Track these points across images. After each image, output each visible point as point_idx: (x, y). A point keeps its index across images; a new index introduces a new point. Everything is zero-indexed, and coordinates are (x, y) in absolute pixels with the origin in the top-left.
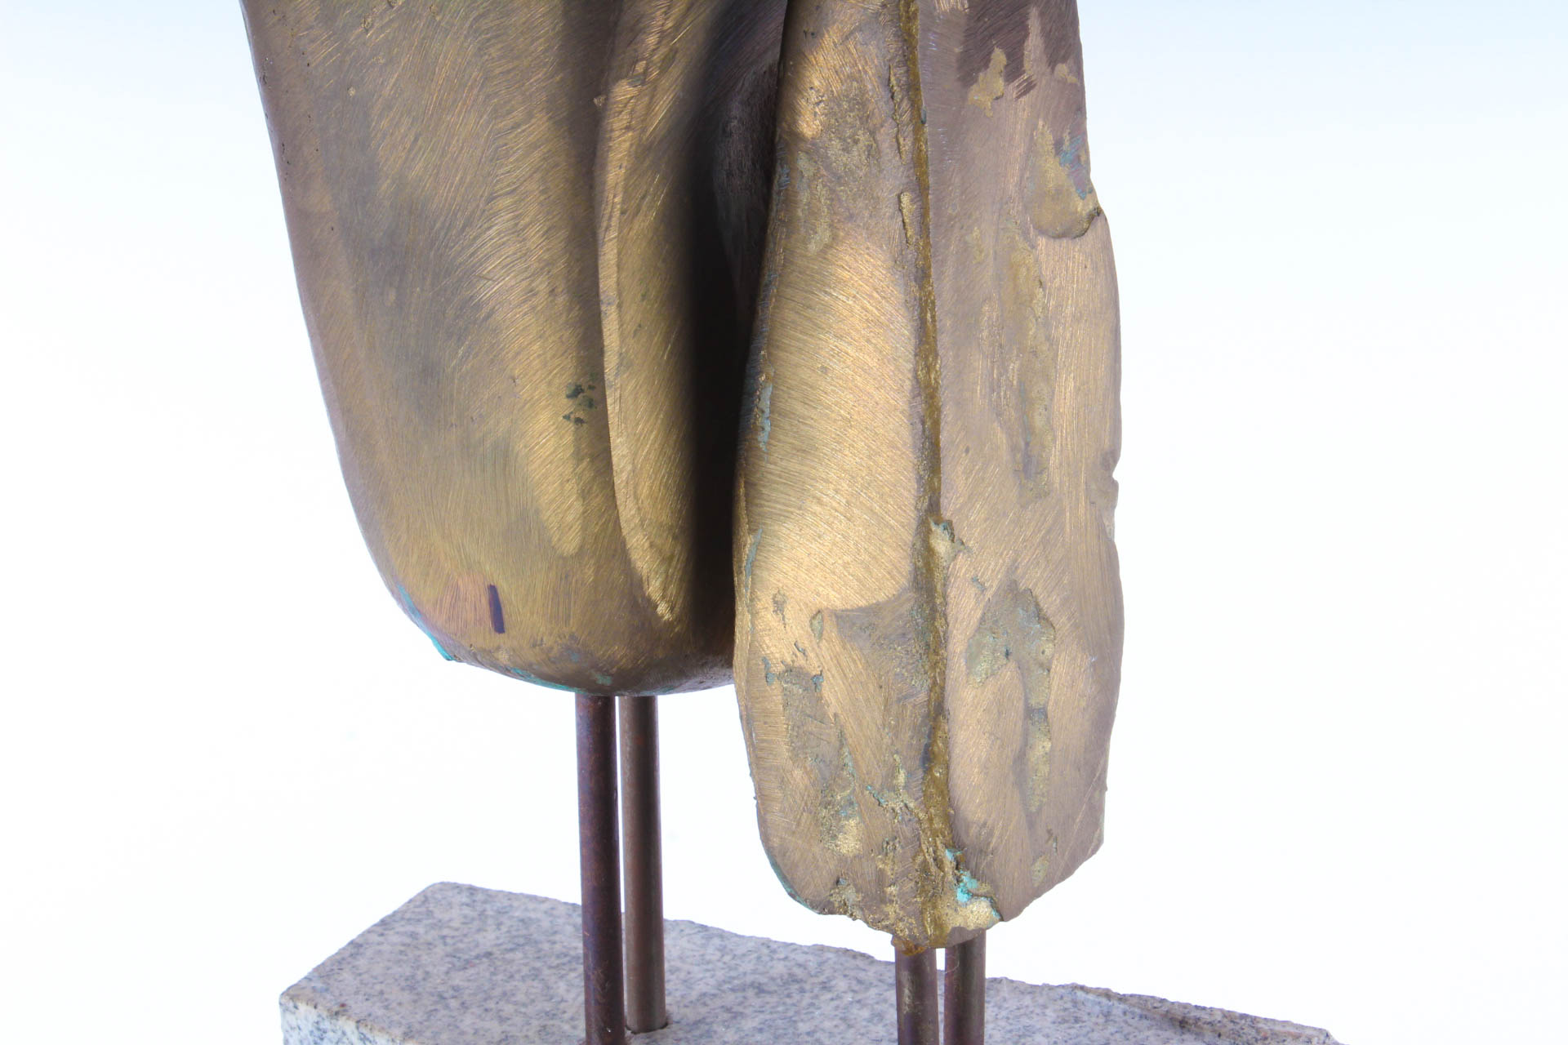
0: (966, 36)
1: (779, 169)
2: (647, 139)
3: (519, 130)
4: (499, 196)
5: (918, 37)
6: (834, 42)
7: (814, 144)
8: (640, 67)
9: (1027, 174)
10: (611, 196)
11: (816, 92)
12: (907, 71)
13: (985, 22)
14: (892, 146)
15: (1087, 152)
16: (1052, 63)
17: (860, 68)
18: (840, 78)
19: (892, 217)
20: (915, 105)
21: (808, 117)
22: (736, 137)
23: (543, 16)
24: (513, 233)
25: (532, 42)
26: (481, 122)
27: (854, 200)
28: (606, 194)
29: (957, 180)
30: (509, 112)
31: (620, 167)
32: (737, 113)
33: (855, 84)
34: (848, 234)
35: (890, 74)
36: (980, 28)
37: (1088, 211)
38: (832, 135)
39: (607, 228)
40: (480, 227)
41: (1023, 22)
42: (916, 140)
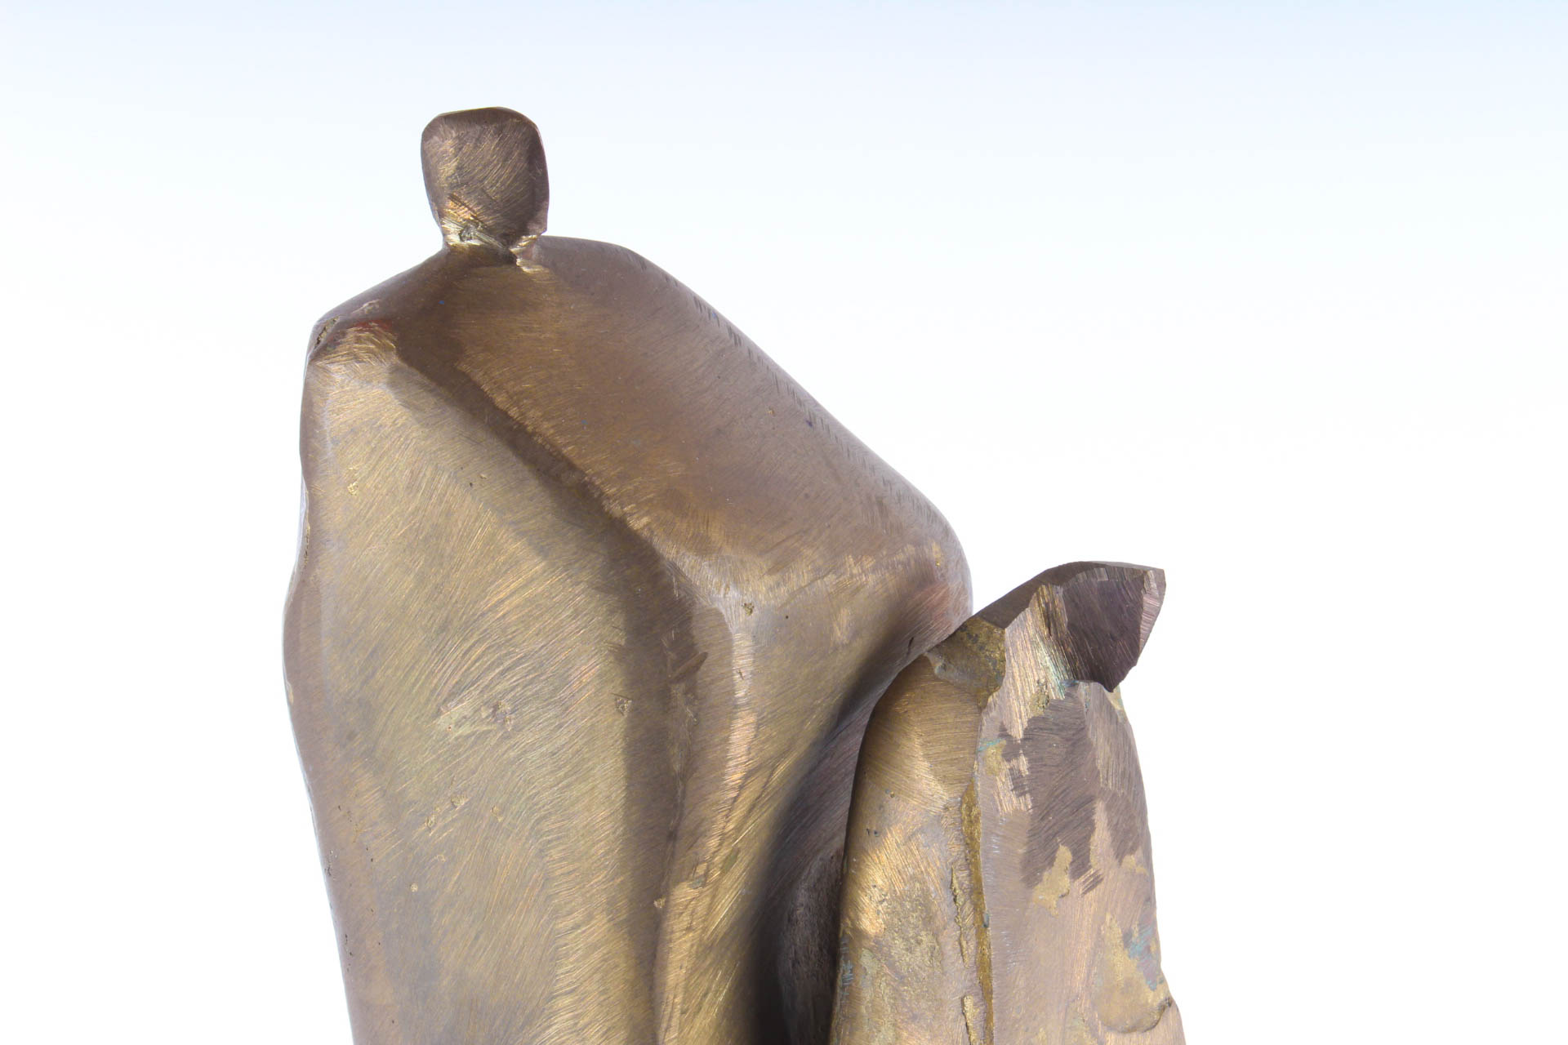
0: (1029, 837)
1: (843, 964)
2: (708, 939)
3: (579, 931)
4: (558, 996)
5: (980, 841)
6: (897, 842)
7: (877, 942)
8: (701, 870)
9: (1095, 970)
10: (671, 997)
11: (879, 890)
12: (970, 875)
13: (1050, 821)
14: (954, 949)
15: (1157, 942)
16: (1120, 855)
17: (923, 869)
18: (903, 878)
19: (955, 1020)
20: (978, 908)
21: (871, 914)
22: (801, 924)
23: (604, 819)
24: (572, 1033)
25: (594, 844)
26: (542, 921)
27: (917, 1000)
28: (666, 995)
29: (1021, 982)
30: (570, 913)
31: (681, 968)
32: (803, 899)
33: (918, 885)
34: (911, 1034)
35: (952, 877)
36: (1044, 827)
37: (1159, 1001)
38: (896, 934)
39: (667, 1030)
40: (540, 1025)
41: (1088, 818)
42: (979, 944)
